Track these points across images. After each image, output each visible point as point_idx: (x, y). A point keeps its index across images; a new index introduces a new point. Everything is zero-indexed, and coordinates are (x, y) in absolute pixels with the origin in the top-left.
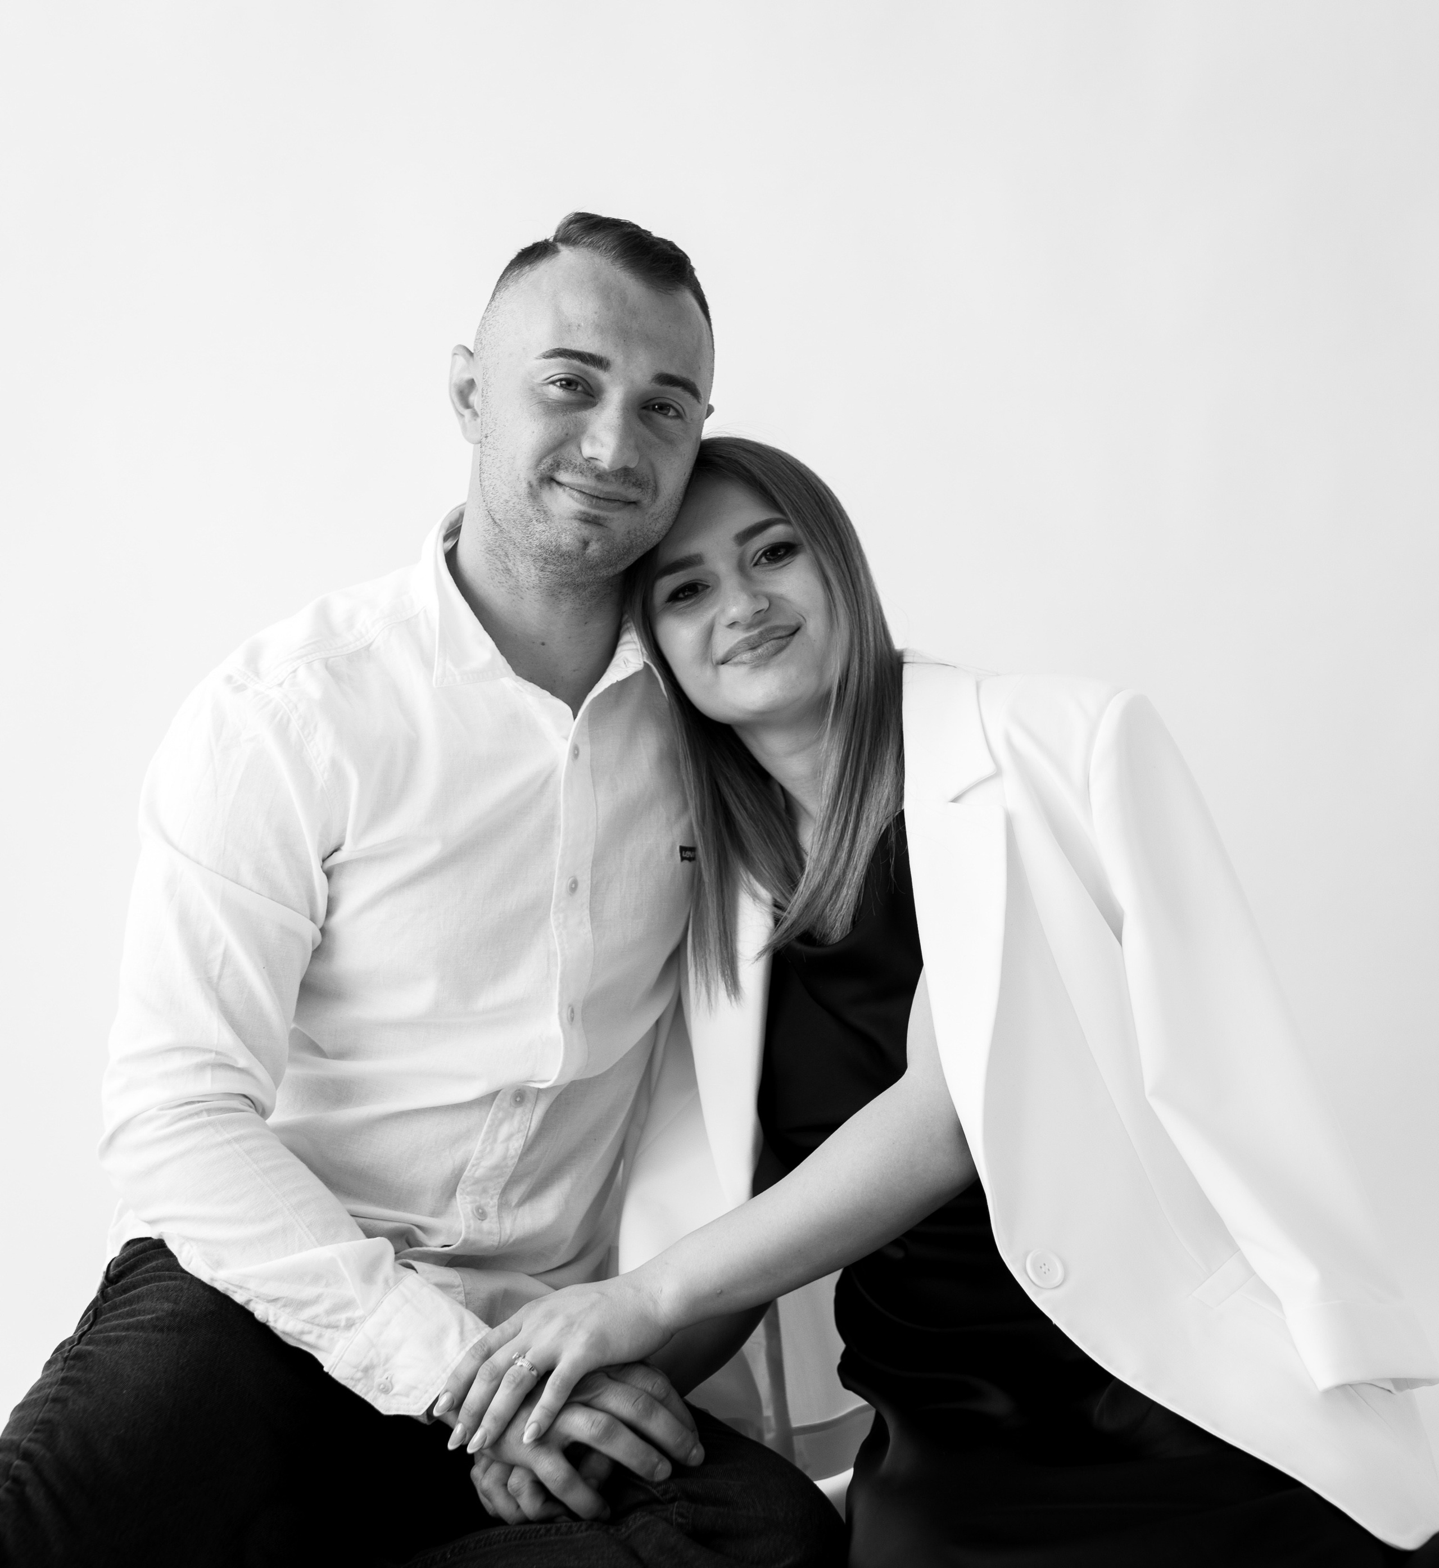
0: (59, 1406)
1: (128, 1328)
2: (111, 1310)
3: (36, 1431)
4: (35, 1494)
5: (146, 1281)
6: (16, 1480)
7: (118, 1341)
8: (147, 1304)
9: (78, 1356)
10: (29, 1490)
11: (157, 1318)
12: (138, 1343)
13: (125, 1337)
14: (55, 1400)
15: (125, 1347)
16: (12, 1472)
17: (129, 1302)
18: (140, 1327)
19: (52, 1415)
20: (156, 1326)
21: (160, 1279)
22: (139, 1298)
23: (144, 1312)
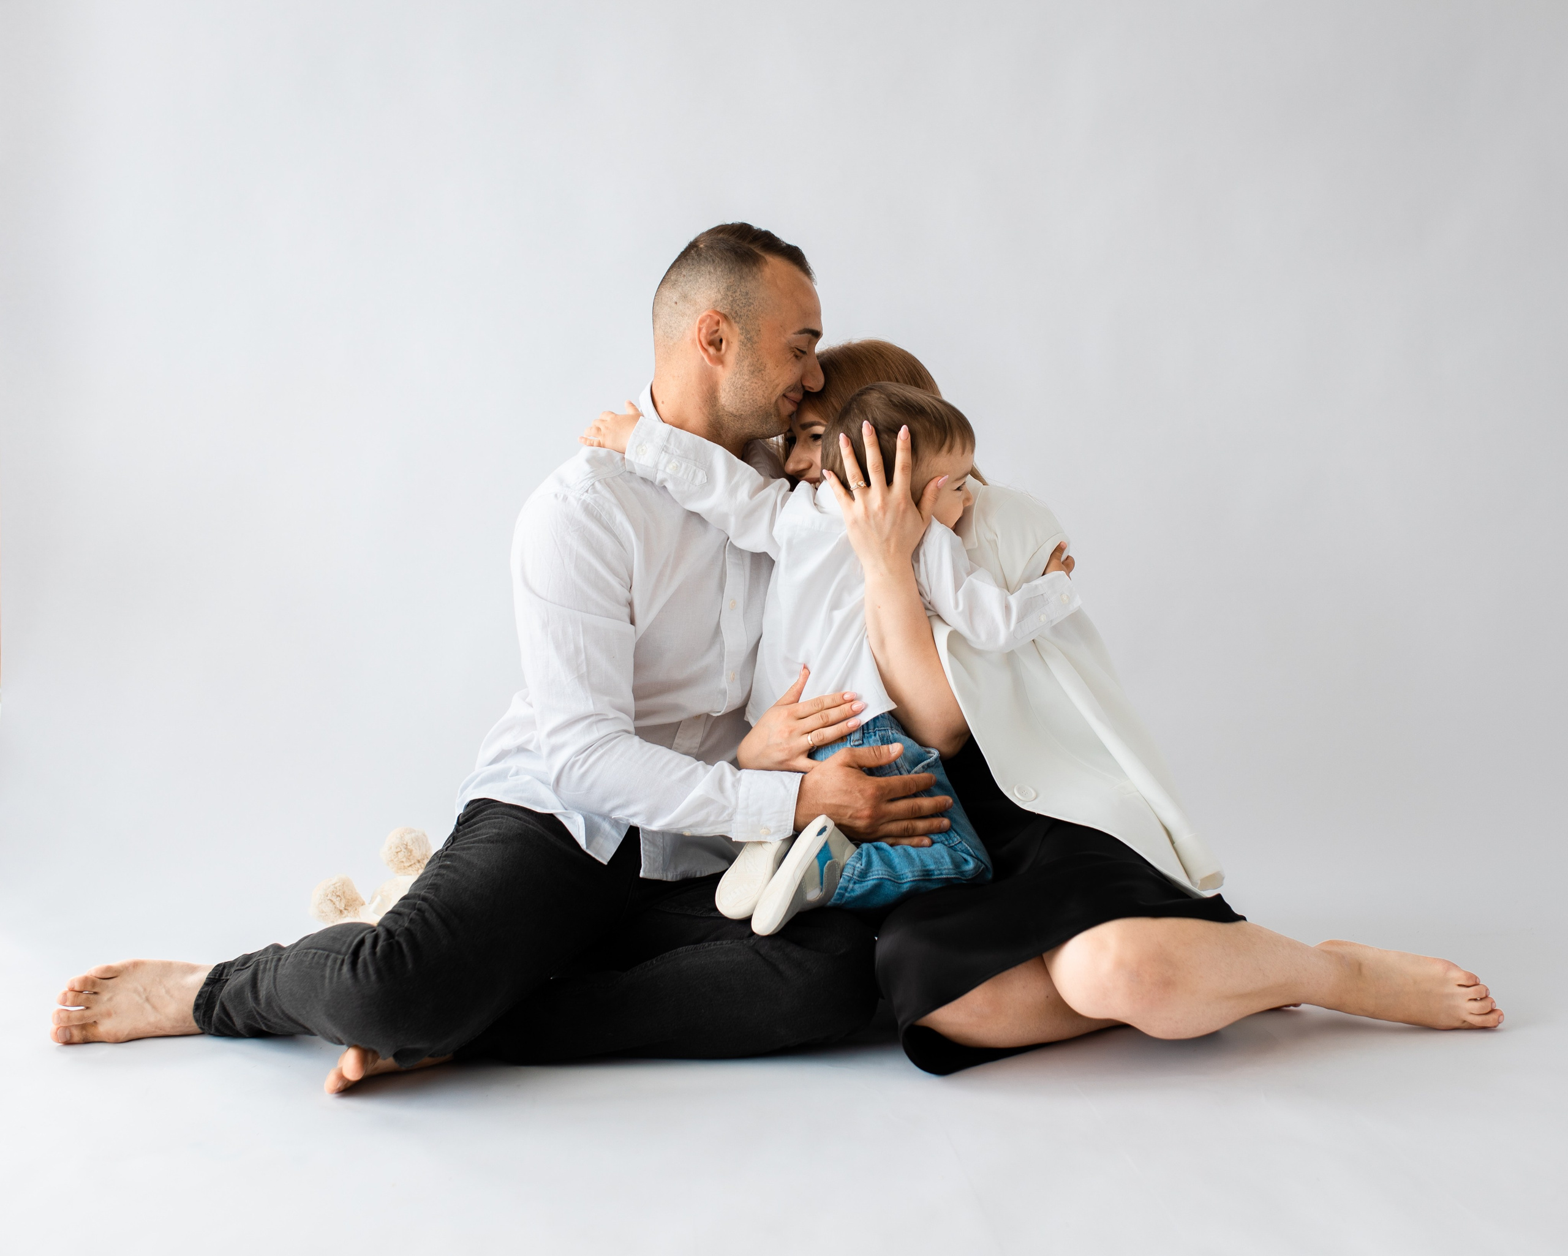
0: (439, 878)
1: (474, 842)
2: (463, 836)
3: (428, 889)
4: (431, 916)
5: (482, 821)
6: (419, 910)
7: (469, 848)
8: (483, 831)
9: (447, 856)
10: (427, 914)
11: (490, 837)
12: (480, 849)
13: (473, 846)
14: (437, 875)
15: (473, 851)
16: (417, 906)
17: (474, 831)
18: (481, 841)
19: (436, 881)
20: (489, 841)
21: (490, 818)
22: (479, 829)
23: (482, 834)
